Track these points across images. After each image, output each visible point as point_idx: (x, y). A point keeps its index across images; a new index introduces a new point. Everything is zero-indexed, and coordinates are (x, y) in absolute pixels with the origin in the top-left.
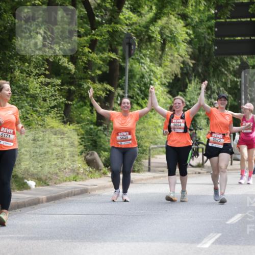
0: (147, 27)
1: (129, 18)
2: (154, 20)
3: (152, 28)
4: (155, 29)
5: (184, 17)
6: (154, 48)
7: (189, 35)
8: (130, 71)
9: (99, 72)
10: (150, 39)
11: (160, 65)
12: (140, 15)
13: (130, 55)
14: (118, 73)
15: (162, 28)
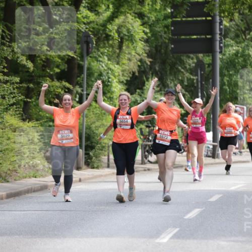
0: (104, 25)
1: (86, 17)
2: (111, 19)
3: (109, 27)
4: (112, 28)
5: (141, 16)
6: (112, 46)
7: (146, 33)
8: (89, 69)
9: (57, 70)
10: (108, 37)
11: (118, 64)
12: (98, 14)
13: (88, 54)
14: (76, 71)
15: (120, 27)
